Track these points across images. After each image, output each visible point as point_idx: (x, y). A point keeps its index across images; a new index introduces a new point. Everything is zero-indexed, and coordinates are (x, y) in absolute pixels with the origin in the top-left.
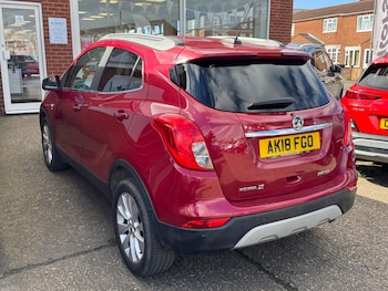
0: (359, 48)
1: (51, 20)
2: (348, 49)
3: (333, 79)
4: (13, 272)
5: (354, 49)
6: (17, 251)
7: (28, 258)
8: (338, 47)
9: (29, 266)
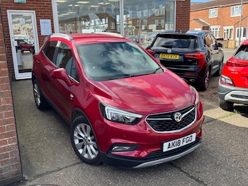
0: (232, 27)
1: (41, 21)
2: (225, 28)
3: (217, 51)
4: (39, 176)
5: (229, 28)
6: (39, 164)
7: (46, 168)
8: (219, 27)
9: (47, 173)
